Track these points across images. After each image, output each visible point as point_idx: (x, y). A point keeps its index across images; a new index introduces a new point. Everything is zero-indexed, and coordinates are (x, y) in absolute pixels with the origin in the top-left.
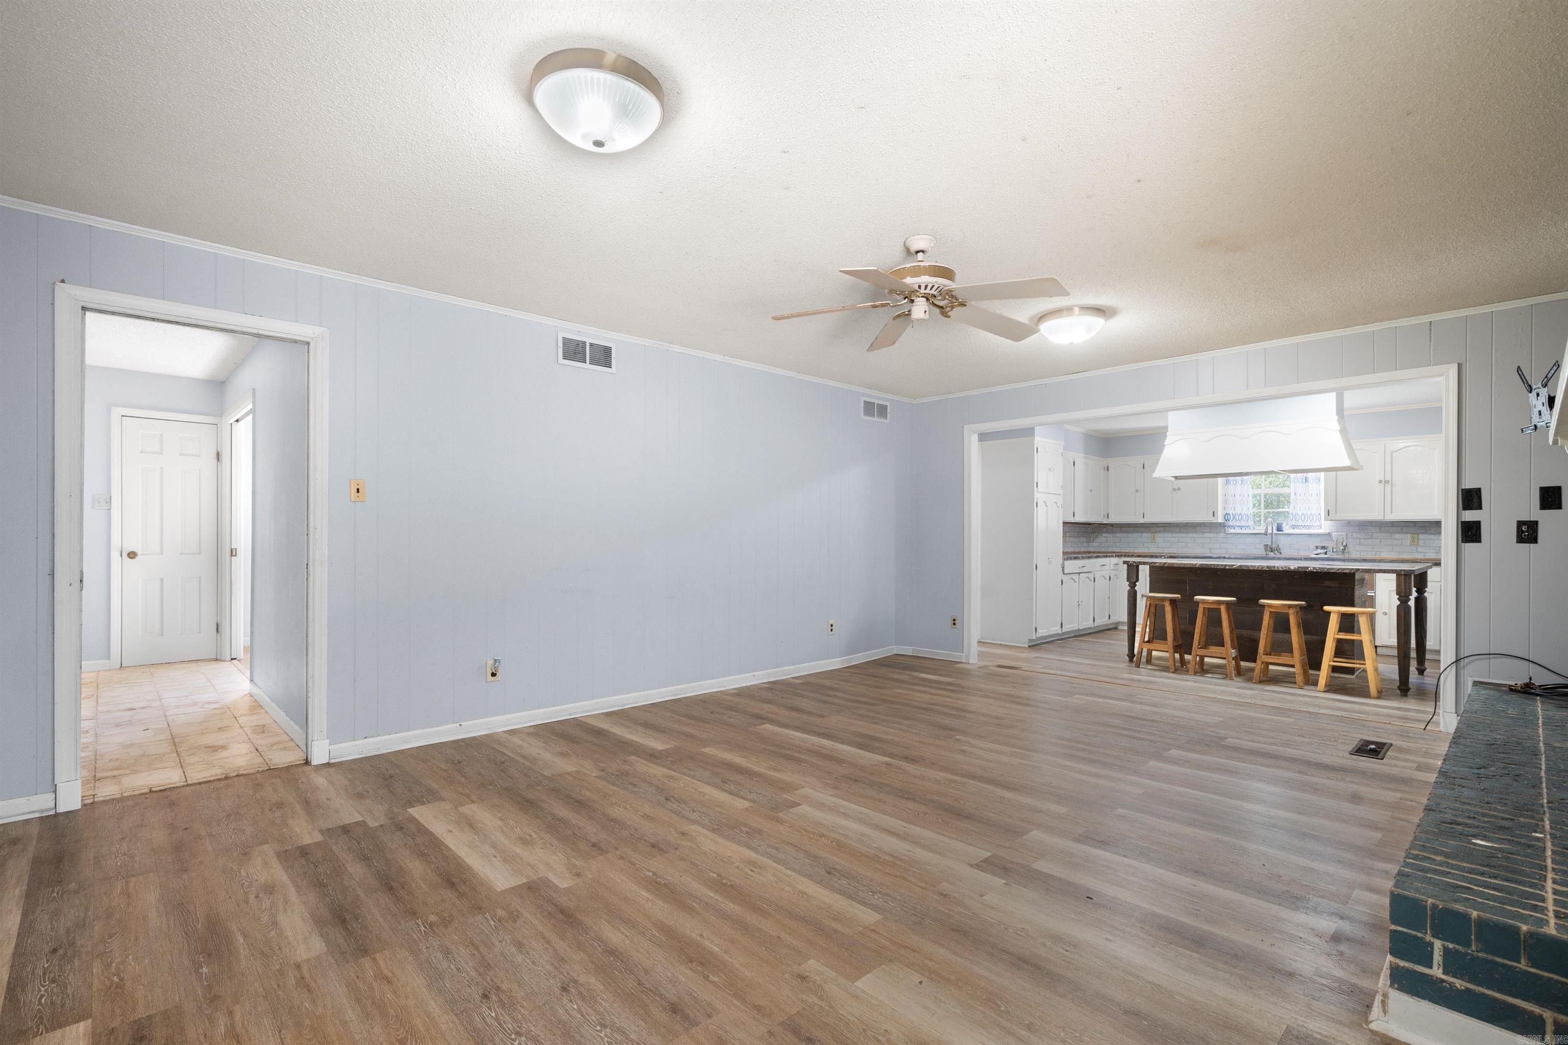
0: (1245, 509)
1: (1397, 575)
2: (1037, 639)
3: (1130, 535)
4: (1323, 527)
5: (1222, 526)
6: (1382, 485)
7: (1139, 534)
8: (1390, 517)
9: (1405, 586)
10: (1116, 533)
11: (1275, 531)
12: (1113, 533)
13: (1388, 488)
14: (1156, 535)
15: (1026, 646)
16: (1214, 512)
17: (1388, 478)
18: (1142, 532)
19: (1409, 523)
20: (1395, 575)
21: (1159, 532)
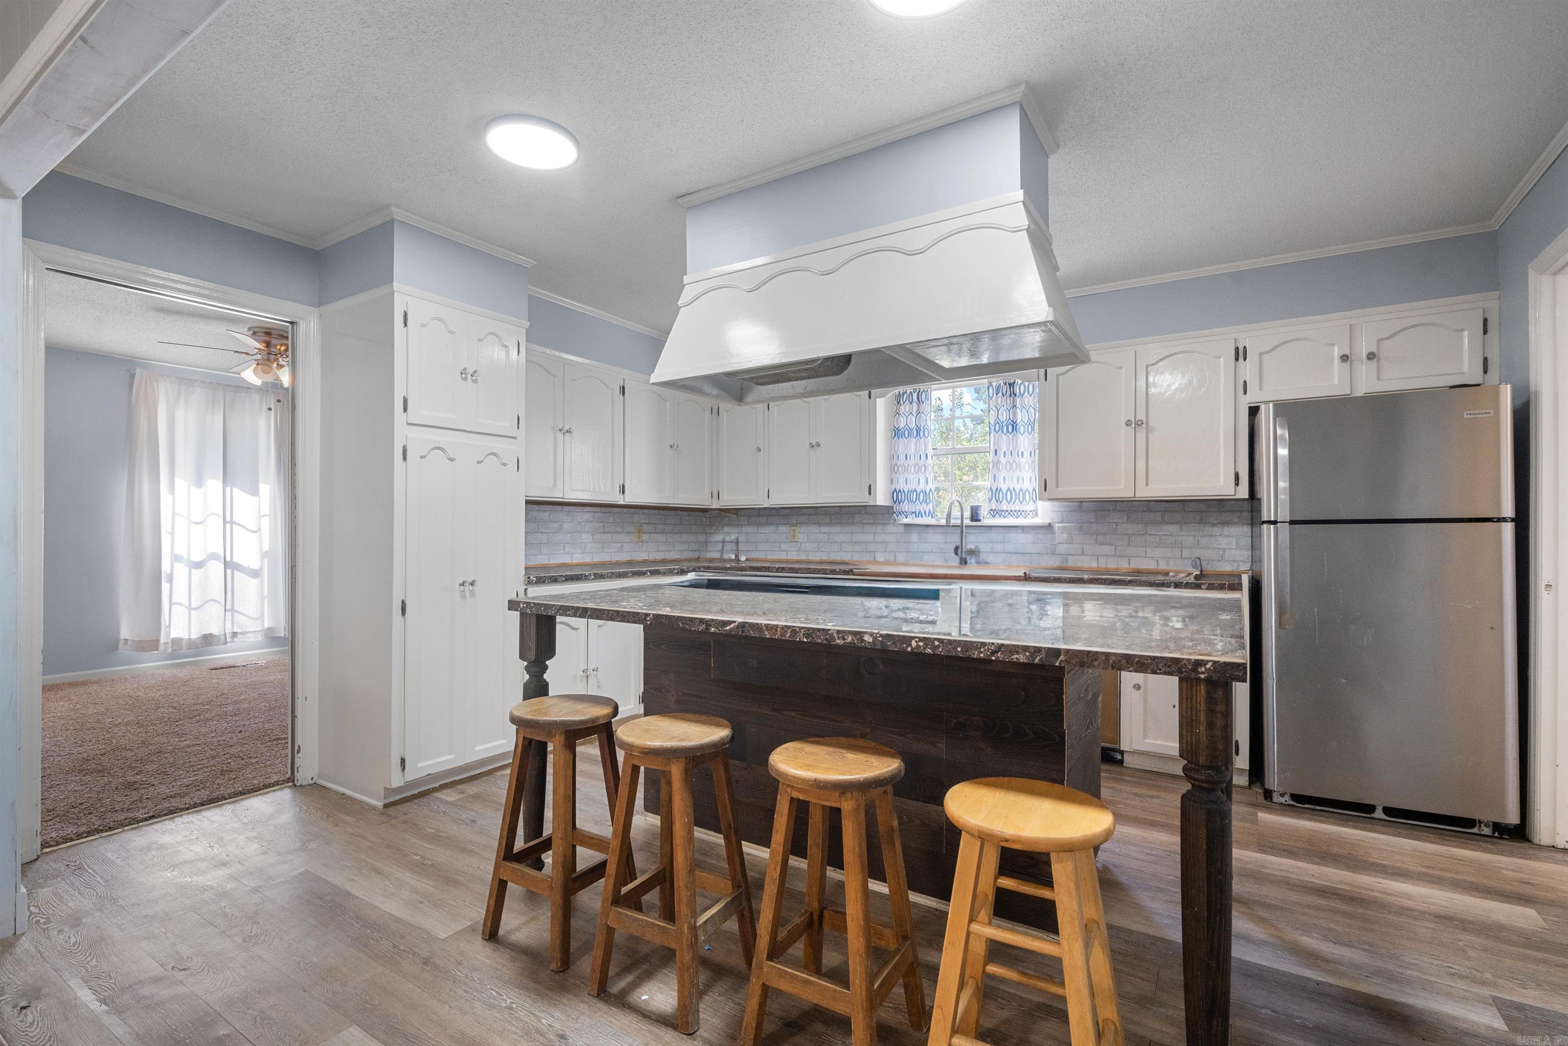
0: (922, 481)
1: (1181, 680)
2: (409, 785)
3: (762, 530)
4: (1039, 514)
5: (888, 512)
6: (1131, 430)
7: (773, 528)
8: (1146, 492)
9: (1211, 725)
10: (742, 526)
11: (967, 522)
12: (738, 525)
13: (1141, 436)
14: (797, 529)
15: (380, 804)
16: (870, 486)
17: (1141, 416)
18: (778, 525)
19: (1173, 505)
20: (1175, 680)
21: (802, 523)
